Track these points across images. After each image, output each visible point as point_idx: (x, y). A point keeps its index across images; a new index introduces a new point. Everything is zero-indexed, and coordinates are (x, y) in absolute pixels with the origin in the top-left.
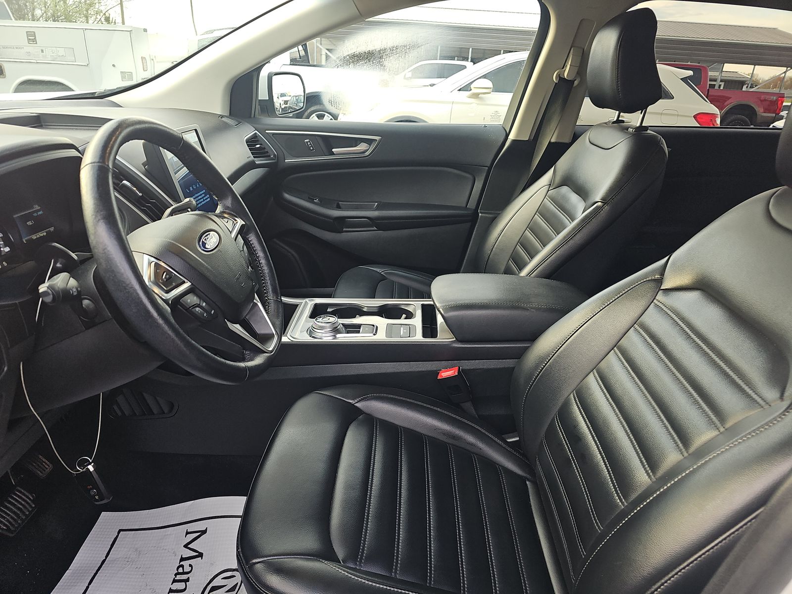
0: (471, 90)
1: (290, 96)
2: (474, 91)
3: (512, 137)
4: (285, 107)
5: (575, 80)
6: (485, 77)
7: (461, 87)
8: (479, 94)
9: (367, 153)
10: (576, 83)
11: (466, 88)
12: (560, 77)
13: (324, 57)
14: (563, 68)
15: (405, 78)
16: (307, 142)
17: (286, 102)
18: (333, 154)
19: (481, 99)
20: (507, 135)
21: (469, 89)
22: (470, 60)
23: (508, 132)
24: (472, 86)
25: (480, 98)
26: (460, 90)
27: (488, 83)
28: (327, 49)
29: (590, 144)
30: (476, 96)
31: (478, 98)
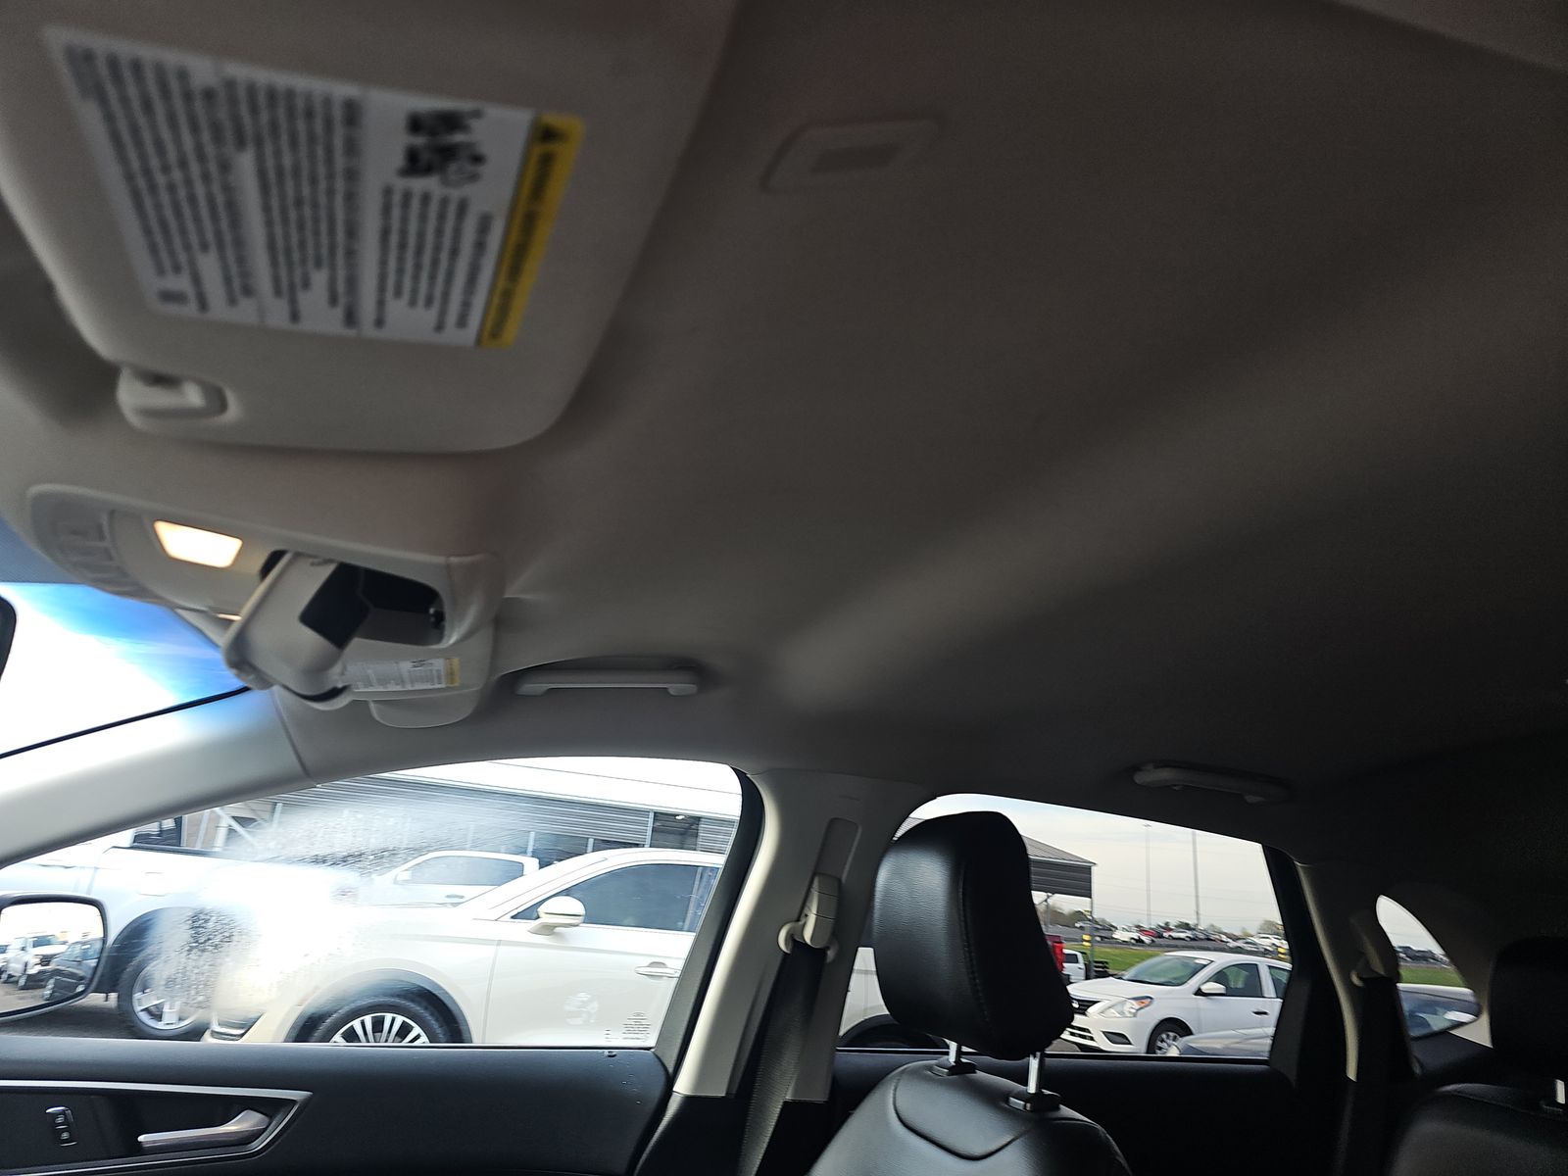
0: (538, 917)
1: (64, 943)
2: (545, 919)
3: (683, 1086)
4: (40, 972)
5: (828, 948)
6: (567, 892)
7: (520, 910)
8: (556, 927)
9: (258, 1145)
10: (831, 954)
11: (528, 913)
12: (794, 941)
13: (222, 833)
14: (798, 920)
15: (395, 882)
16: (55, 1115)
17: (46, 960)
18: (139, 1150)
19: (560, 936)
20: (671, 1080)
21: (535, 916)
22: (530, 854)
23: (671, 1070)
24: (542, 910)
25: (556, 933)
26: (513, 917)
27: (575, 906)
28: (233, 817)
29: (898, 1123)
30: (549, 930)
31: (554, 933)
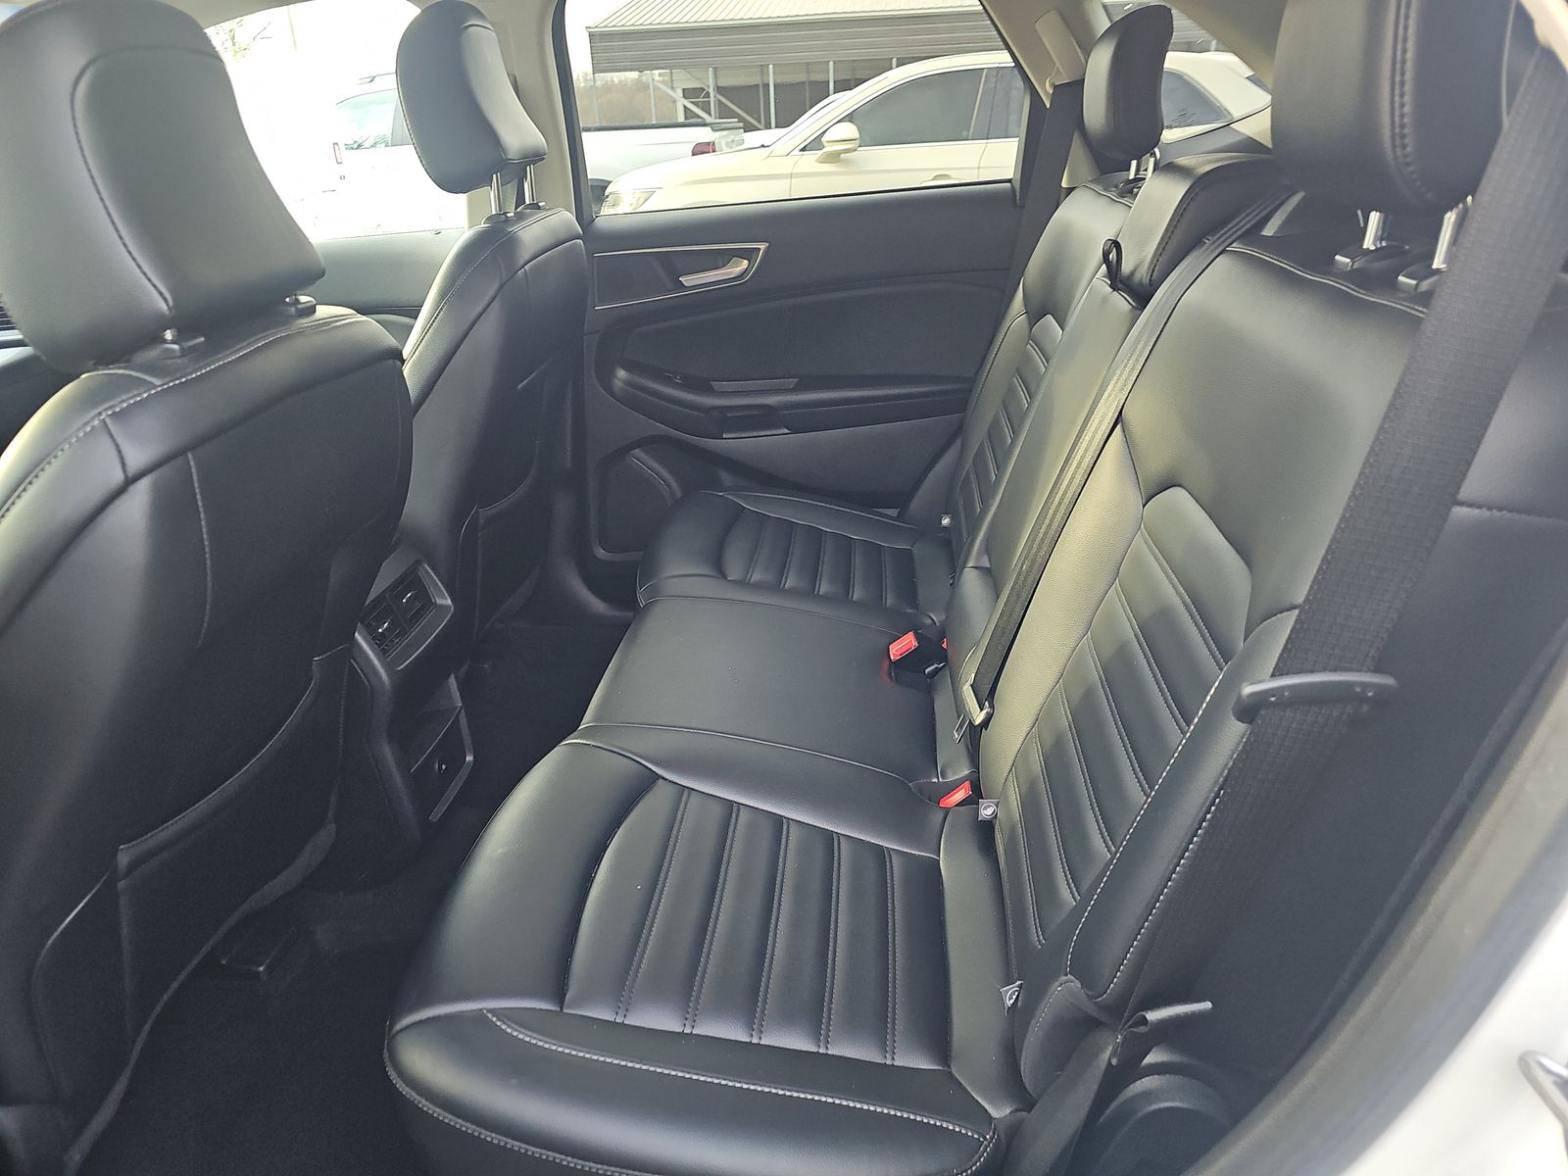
0: (824, 147)
2: (829, 148)
6: (845, 120)
7: (807, 143)
8: (839, 154)
11: (814, 145)
19: (846, 162)
21: (821, 146)
24: (824, 139)
25: (842, 160)
26: (803, 150)
27: (849, 130)
30: (834, 158)
31: (838, 160)
